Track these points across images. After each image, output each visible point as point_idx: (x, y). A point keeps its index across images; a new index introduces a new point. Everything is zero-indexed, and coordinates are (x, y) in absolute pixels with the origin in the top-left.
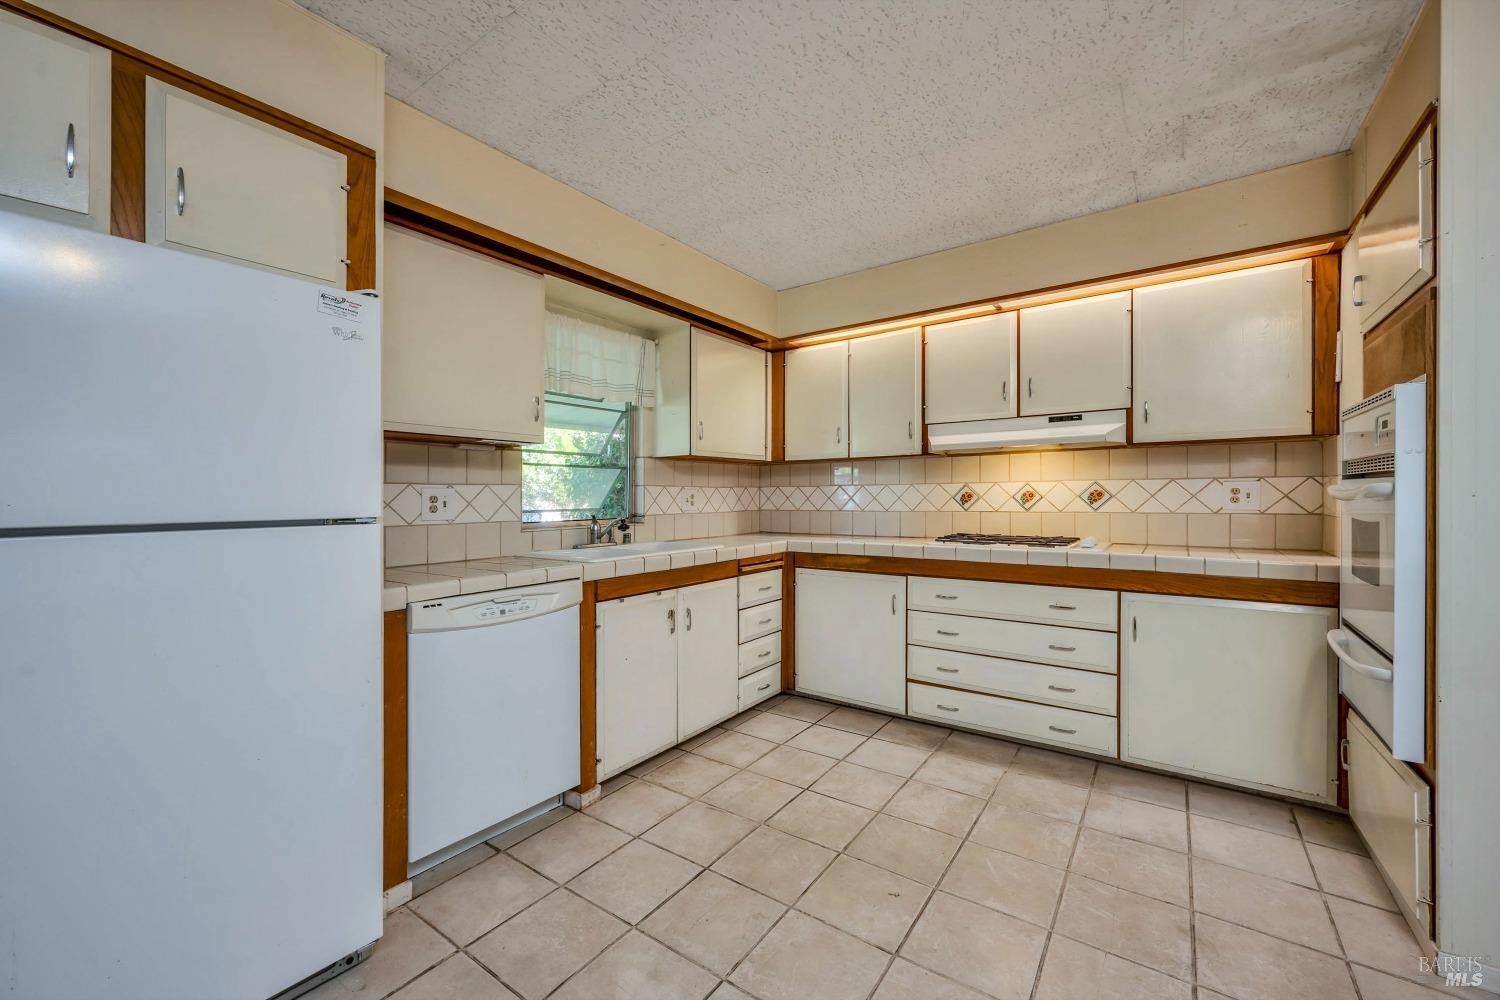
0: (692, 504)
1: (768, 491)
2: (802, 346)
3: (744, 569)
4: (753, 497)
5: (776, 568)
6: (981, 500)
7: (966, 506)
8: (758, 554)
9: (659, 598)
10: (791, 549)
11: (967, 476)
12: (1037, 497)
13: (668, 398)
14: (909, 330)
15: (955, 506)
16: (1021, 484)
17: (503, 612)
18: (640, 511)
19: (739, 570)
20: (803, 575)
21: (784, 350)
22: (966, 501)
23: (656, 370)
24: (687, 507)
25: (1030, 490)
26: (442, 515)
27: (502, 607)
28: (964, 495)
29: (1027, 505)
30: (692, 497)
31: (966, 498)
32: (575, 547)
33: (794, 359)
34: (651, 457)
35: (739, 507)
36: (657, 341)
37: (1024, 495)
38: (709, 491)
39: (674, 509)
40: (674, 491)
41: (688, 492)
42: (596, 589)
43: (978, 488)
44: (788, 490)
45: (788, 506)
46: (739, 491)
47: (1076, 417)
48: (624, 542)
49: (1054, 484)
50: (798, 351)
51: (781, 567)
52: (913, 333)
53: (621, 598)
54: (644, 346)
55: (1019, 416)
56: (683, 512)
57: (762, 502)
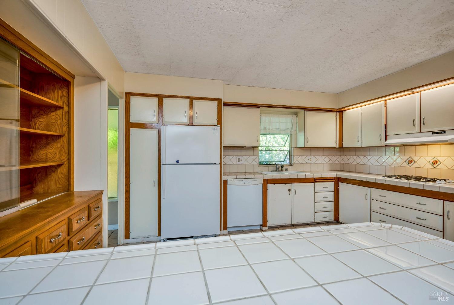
0: (311, 161)
1: (342, 157)
2: (348, 109)
3: (316, 181)
4: (337, 159)
5: (332, 182)
6: (416, 163)
7: (410, 165)
8: (323, 177)
9: (286, 185)
10: (338, 176)
11: (410, 154)
12: (439, 163)
13: (300, 131)
14: (380, 103)
15: (406, 165)
16: (432, 158)
17: (245, 183)
18: (292, 163)
19: (315, 181)
20: (342, 185)
21: (342, 111)
22: (410, 163)
23: (297, 123)
24: (309, 162)
25: (436, 160)
26: (241, 162)
27: (244, 182)
28: (409, 161)
29: (435, 166)
30: (311, 159)
31: (410, 162)
32: (272, 171)
33: (347, 114)
34: (296, 148)
35: (330, 162)
36: (297, 115)
37: (434, 162)
38: (317, 157)
39: (304, 162)
40: (304, 157)
41: (309, 157)
42: (267, 181)
43: (415, 158)
44: (349, 157)
45: (348, 162)
46: (330, 157)
47: (444, 132)
48: (286, 171)
49: (447, 157)
50: (347, 111)
51: (334, 181)
52: (381, 104)
53: (274, 184)
54: (293, 117)
55: (420, 132)
56: (307, 163)
57: (341, 161)
